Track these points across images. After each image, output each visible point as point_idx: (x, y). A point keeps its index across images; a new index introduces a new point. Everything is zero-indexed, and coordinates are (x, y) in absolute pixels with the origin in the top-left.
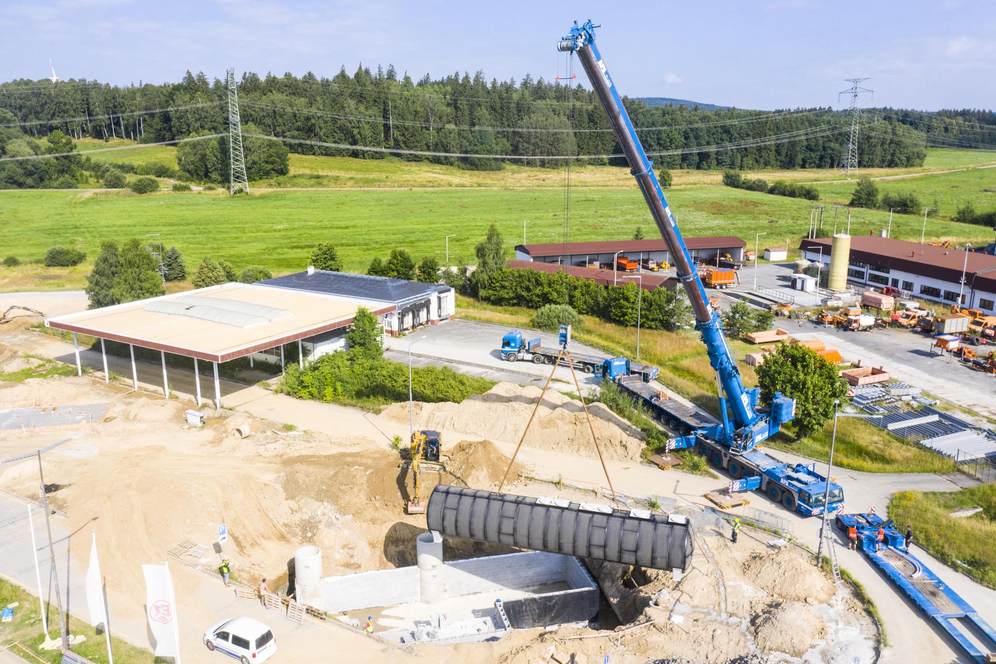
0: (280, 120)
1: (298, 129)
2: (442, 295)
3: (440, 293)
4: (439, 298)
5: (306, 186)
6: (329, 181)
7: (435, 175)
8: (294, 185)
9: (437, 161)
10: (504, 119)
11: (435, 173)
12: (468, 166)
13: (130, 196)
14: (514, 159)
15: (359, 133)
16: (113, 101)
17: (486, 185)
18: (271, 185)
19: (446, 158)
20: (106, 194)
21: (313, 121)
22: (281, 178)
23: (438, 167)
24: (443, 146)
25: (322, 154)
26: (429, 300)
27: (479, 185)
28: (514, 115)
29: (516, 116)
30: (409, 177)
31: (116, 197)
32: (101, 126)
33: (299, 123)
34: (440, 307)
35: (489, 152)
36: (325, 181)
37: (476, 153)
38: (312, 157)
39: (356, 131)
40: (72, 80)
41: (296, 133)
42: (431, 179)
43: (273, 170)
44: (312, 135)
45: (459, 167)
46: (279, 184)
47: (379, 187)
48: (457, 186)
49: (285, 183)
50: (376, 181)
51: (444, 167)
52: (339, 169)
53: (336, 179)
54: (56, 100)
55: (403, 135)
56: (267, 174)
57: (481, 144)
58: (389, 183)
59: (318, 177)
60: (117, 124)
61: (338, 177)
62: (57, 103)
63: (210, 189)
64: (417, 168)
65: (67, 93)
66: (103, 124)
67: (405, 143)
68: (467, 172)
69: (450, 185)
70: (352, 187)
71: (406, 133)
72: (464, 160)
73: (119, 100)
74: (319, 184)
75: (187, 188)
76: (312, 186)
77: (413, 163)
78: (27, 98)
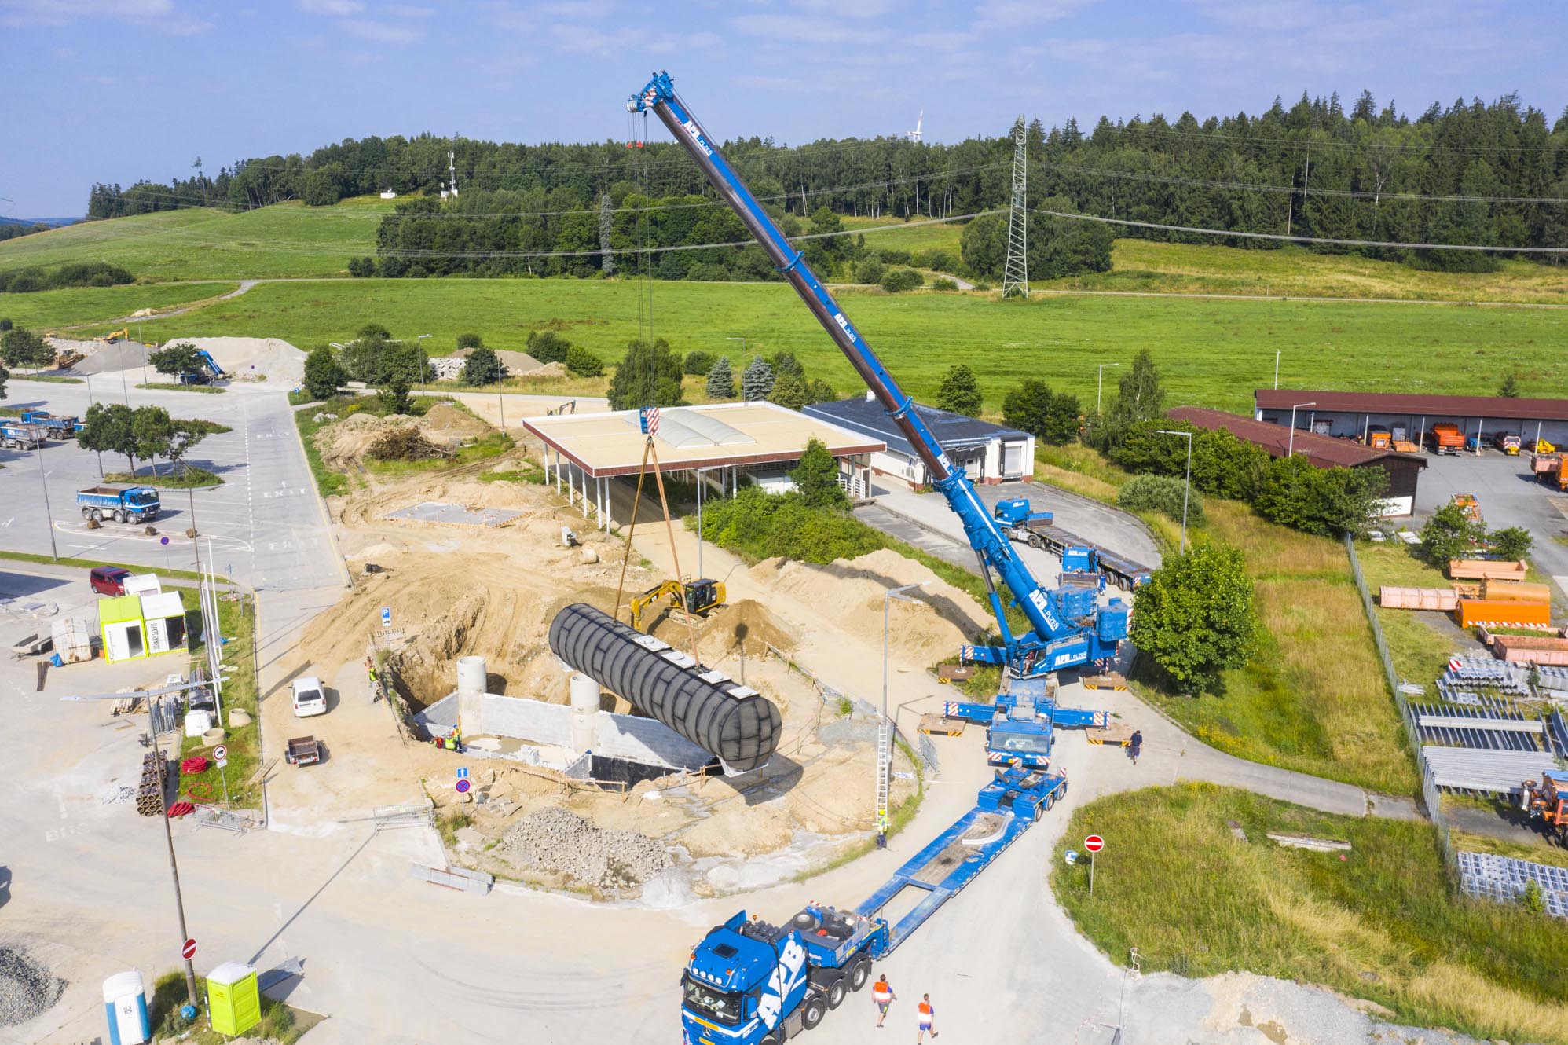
0: (1125, 188)
1: (1150, 202)
2: (1007, 444)
3: (1004, 440)
4: (1002, 448)
5: (1124, 289)
6: (1163, 283)
7: (1351, 278)
8: (1107, 287)
9: (1375, 254)
10: (1523, 180)
11: (1356, 274)
12: (1427, 264)
13: (877, 294)
14: (1535, 253)
15: (1241, 207)
16: (920, 165)
17: (1433, 297)
18: (1072, 286)
19: (1391, 249)
20: (849, 291)
21: (1171, 189)
22: (1094, 276)
23: (1371, 265)
24: (1387, 229)
25: (1181, 241)
26: (984, 448)
27: (1420, 297)
28: (1544, 172)
29: (1551, 177)
30: (1299, 279)
31: (859, 296)
32: (902, 200)
33: (1150, 194)
34: (1002, 460)
35: (1471, 239)
36: (1156, 283)
37: (1445, 241)
38: (1164, 245)
39: (1235, 204)
40: (879, 138)
41: (1144, 208)
42: (1335, 284)
43: (1085, 263)
44: (1169, 211)
45: (1411, 264)
46: (1086, 285)
47: (1240, 294)
48: (1378, 296)
49: (1094, 283)
50: (1237, 285)
51: (1383, 264)
52: (1193, 264)
53: (1176, 279)
54: (854, 166)
55: (1319, 210)
56: (1074, 269)
57: (1459, 225)
58: (1258, 289)
59: (1149, 276)
60: (925, 197)
61: (1181, 276)
62: (856, 170)
63: (982, 288)
64: (1331, 266)
65: (868, 157)
66: (905, 196)
67: (1320, 223)
68: (1419, 273)
69: (1365, 295)
70: (1194, 292)
71: (1324, 207)
72: (1422, 254)
73: (928, 163)
74: (1145, 287)
75: (952, 286)
76: (1134, 289)
77: (1327, 258)
78: (823, 165)
